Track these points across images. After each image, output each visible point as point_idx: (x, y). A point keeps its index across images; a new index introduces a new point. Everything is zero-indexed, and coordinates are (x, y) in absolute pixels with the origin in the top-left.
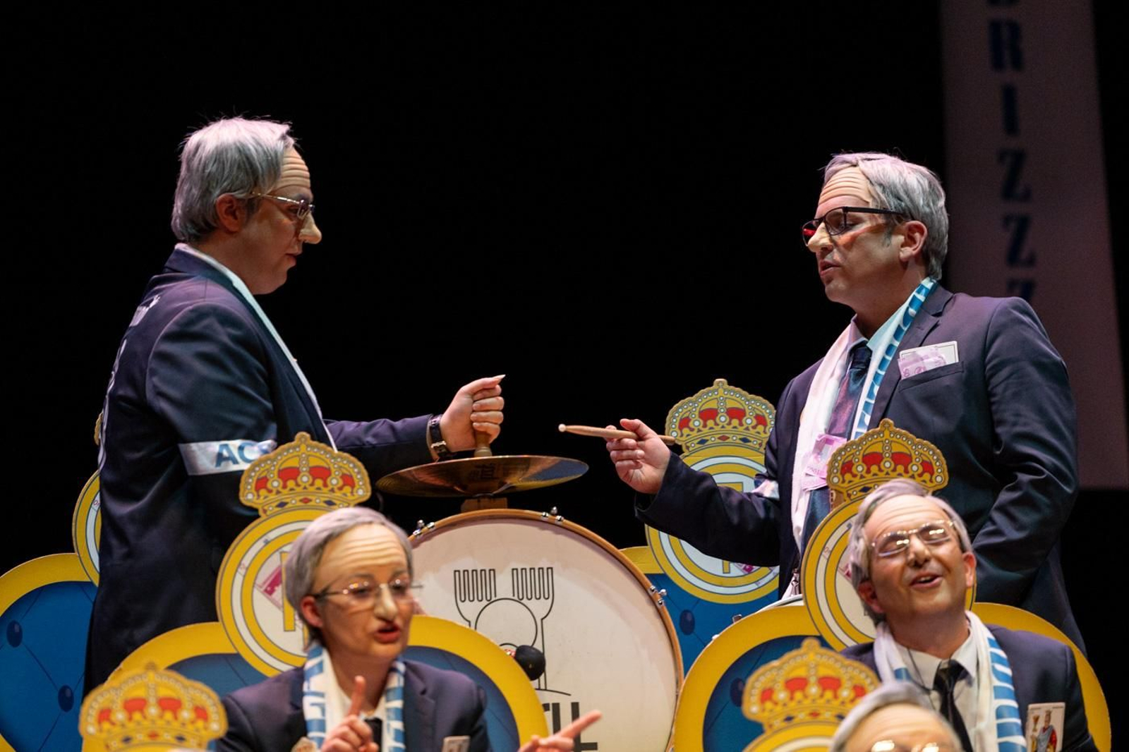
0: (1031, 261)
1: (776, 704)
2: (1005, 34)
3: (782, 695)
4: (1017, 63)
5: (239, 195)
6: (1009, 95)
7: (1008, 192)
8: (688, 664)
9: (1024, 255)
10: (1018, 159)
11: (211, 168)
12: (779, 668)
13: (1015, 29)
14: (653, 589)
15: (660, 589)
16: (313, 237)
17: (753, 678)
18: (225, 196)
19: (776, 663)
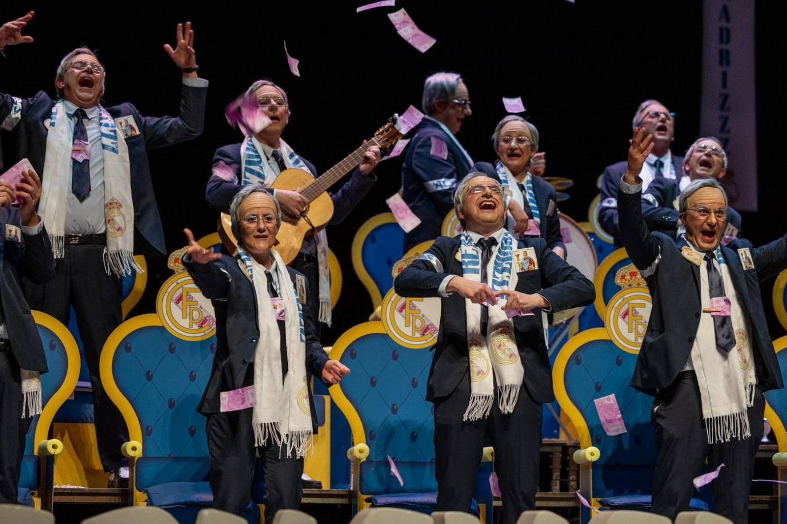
0: (729, 131)
1: (626, 280)
2: (725, 54)
3: (628, 277)
4: (728, 63)
5: (442, 100)
6: (724, 75)
7: (722, 107)
8: (599, 263)
9: (726, 129)
10: (725, 97)
11: (432, 91)
12: (628, 269)
13: (728, 52)
14: (589, 238)
15: (591, 238)
16: (469, 112)
17: (619, 271)
18: (437, 101)
19: (627, 267)
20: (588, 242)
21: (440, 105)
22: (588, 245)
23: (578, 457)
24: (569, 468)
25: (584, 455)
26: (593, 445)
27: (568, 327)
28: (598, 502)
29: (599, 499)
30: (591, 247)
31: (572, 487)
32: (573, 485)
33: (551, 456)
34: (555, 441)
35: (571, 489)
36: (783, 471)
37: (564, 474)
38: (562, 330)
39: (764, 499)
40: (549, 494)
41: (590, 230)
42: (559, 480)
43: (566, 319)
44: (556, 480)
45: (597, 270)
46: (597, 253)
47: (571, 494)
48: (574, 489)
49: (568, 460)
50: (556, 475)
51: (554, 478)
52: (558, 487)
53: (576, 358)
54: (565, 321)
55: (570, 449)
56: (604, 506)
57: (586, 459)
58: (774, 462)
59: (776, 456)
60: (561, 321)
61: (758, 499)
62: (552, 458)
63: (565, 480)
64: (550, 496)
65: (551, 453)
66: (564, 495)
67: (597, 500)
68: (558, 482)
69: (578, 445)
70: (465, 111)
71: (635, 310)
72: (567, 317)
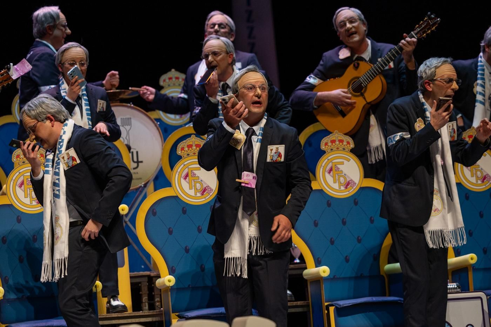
5: (51, 24)
7: (249, 20)
14: (156, 122)
15: (157, 122)
16: (69, 32)
17: (179, 144)
18: (48, 25)
19: (184, 141)
20: (156, 126)
21: (50, 29)
22: (155, 128)
23: (159, 283)
24: (154, 292)
25: (164, 282)
26: (170, 275)
27: (146, 189)
28: (177, 316)
29: (177, 314)
30: (158, 129)
31: (157, 306)
32: (158, 305)
33: (140, 285)
34: (142, 274)
35: (156, 308)
36: (311, 282)
37: (151, 298)
38: (141, 192)
39: (299, 304)
40: (141, 313)
41: (157, 117)
42: (148, 302)
43: (143, 183)
44: (145, 302)
45: (164, 145)
46: (163, 133)
47: (156, 312)
48: (159, 308)
49: (154, 287)
50: (145, 299)
51: (144, 301)
52: (147, 308)
53: (152, 211)
54: (143, 185)
55: (154, 279)
56: (181, 317)
57: (165, 285)
58: (305, 277)
59: (305, 272)
60: (140, 185)
61: (294, 305)
62: (141, 286)
63: (152, 302)
64: (142, 314)
65: (140, 283)
66: (151, 312)
67: (176, 315)
68: (147, 304)
69: (159, 275)
70: (66, 31)
71: (193, 173)
72: (144, 182)
